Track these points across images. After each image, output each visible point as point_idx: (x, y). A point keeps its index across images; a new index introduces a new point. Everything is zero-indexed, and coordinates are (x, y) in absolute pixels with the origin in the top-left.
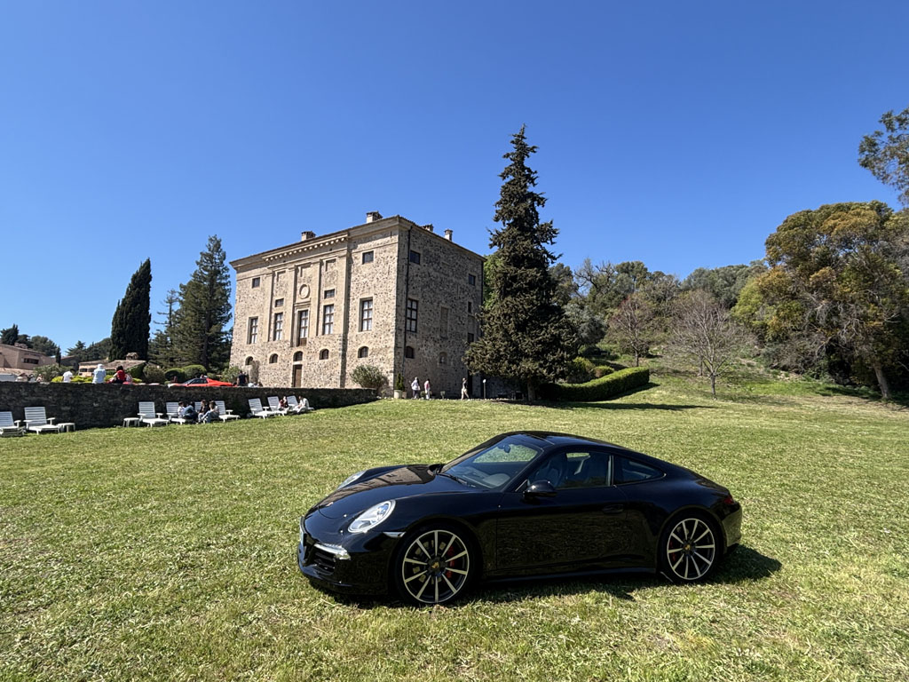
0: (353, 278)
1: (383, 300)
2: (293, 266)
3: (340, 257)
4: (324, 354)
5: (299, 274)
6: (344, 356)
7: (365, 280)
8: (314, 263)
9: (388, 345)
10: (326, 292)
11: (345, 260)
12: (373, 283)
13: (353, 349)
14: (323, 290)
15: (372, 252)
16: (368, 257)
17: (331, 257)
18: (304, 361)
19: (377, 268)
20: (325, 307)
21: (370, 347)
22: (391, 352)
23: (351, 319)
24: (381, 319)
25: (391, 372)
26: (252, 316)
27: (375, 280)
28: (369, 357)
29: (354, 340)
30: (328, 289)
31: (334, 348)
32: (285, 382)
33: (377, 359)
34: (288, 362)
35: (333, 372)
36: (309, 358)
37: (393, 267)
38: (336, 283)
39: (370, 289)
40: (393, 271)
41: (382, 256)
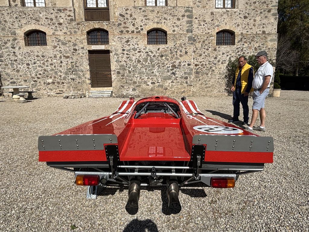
9: (267, 30)
13: (206, 31)
18: (113, 45)
28: (238, 45)
29: (208, 18)
31: (176, 29)
32: (74, 76)
33: (250, 48)
34: (75, 45)
35: (177, 64)
36: (125, 40)
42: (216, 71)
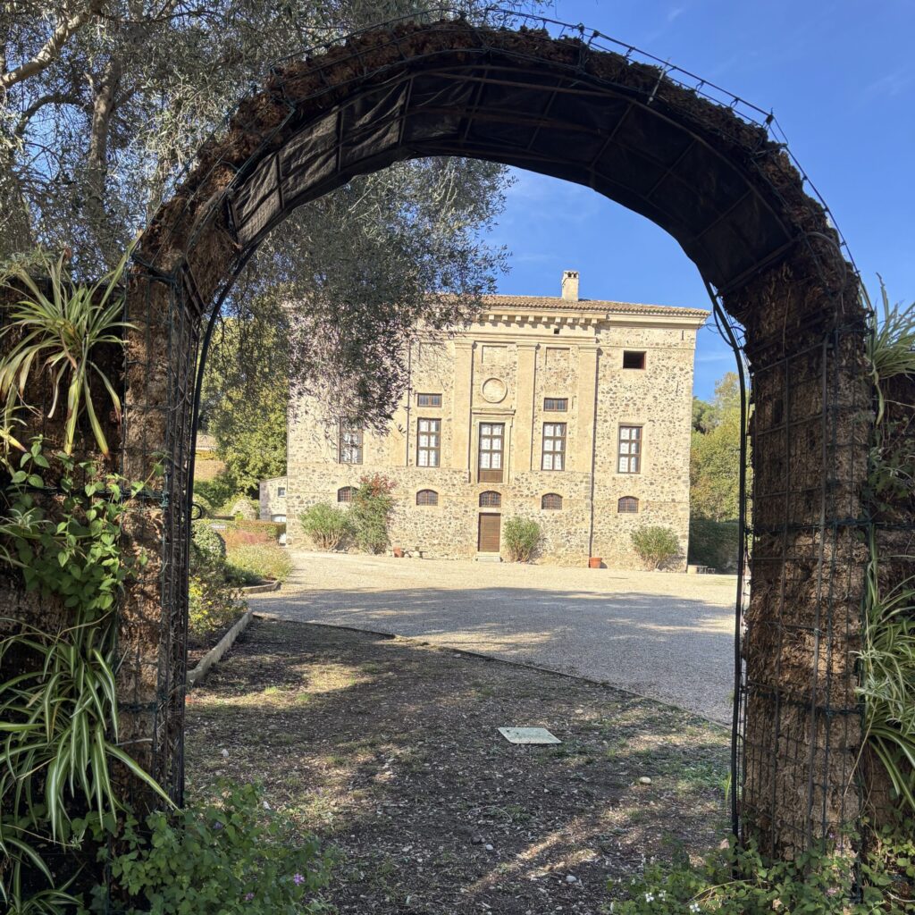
1: (665, 431)
2: (467, 341)
3: (580, 348)
4: (549, 500)
5: (478, 358)
6: (592, 507)
7: (628, 394)
8: (522, 347)
9: (678, 498)
10: (547, 400)
11: (592, 355)
12: (646, 402)
13: (606, 497)
14: (542, 394)
15: (645, 353)
17: (559, 343)
18: (504, 508)
19: (653, 380)
20: (545, 424)
21: (642, 498)
22: (682, 510)
23: (601, 453)
24: (662, 460)
25: (683, 537)
27: (649, 400)
28: (642, 513)
29: (609, 483)
30: (552, 395)
31: (573, 494)
32: (461, 539)
33: (657, 517)
34: (466, 506)
35: (572, 530)
36: (517, 504)
37: (685, 386)
38: (570, 389)
39: (638, 410)
40: (685, 392)
41: (663, 363)
42: (617, 541)
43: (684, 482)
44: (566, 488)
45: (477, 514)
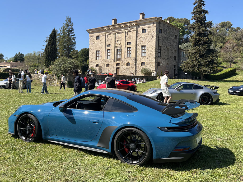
0: (138, 38)
1: (150, 46)
2: (114, 33)
3: (133, 31)
4: (128, 64)
5: (116, 36)
6: (136, 65)
7: (143, 39)
8: (123, 32)
9: (153, 61)
10: (128, 43)
11: (135, 32)
12: (146, 40)
13: (139, 62)
14: (127, 42)
15: (146, 29)
16: (144, 31)
17: (130, 30)
18: (120, 66)
19: (148, 35)
20: (127, 48)
21: (146, 62)
22: (154, 64)
23: (138, 52)
24: (150, 53)
25: (154, 70)
26: (97, 50)
28: (146, 65)
29: (139, 59)
30: (129, 41)
34: (114, 66)
35: (132, 70)
36: (122, 65)
37: (154, 35)
38: (132, 40)
39: (145, 42)
40: (154, 37)
41: (150, 31)
43: (154, 57)
44: (131, 61)
45: (115, 68)
